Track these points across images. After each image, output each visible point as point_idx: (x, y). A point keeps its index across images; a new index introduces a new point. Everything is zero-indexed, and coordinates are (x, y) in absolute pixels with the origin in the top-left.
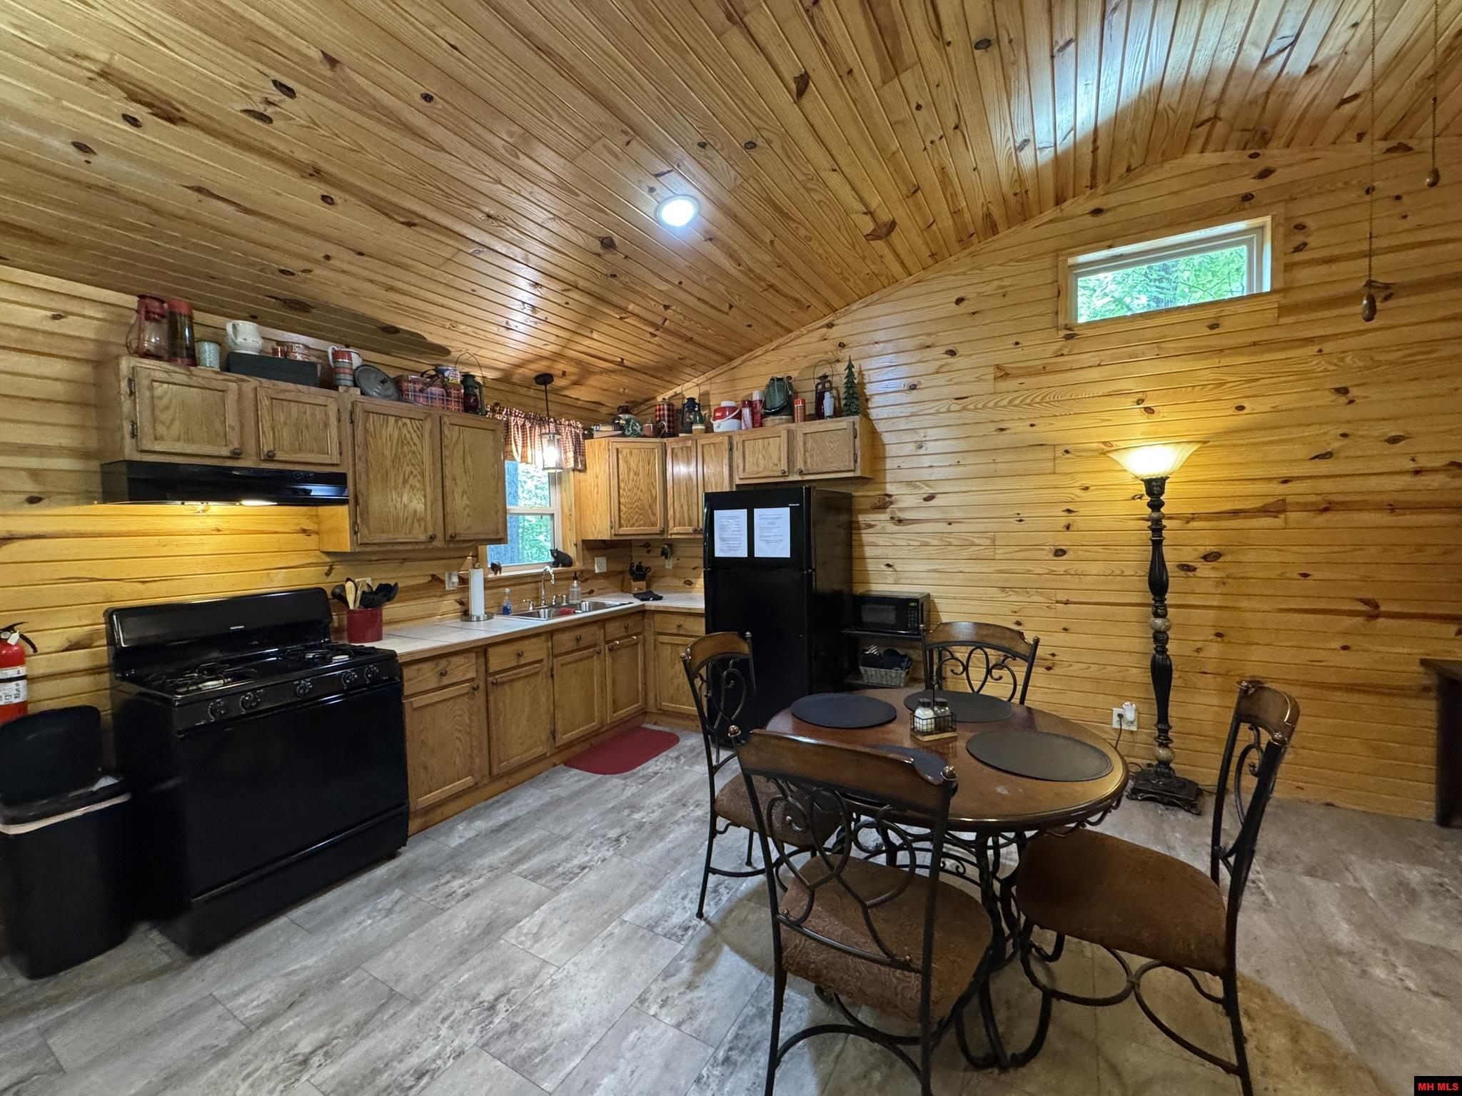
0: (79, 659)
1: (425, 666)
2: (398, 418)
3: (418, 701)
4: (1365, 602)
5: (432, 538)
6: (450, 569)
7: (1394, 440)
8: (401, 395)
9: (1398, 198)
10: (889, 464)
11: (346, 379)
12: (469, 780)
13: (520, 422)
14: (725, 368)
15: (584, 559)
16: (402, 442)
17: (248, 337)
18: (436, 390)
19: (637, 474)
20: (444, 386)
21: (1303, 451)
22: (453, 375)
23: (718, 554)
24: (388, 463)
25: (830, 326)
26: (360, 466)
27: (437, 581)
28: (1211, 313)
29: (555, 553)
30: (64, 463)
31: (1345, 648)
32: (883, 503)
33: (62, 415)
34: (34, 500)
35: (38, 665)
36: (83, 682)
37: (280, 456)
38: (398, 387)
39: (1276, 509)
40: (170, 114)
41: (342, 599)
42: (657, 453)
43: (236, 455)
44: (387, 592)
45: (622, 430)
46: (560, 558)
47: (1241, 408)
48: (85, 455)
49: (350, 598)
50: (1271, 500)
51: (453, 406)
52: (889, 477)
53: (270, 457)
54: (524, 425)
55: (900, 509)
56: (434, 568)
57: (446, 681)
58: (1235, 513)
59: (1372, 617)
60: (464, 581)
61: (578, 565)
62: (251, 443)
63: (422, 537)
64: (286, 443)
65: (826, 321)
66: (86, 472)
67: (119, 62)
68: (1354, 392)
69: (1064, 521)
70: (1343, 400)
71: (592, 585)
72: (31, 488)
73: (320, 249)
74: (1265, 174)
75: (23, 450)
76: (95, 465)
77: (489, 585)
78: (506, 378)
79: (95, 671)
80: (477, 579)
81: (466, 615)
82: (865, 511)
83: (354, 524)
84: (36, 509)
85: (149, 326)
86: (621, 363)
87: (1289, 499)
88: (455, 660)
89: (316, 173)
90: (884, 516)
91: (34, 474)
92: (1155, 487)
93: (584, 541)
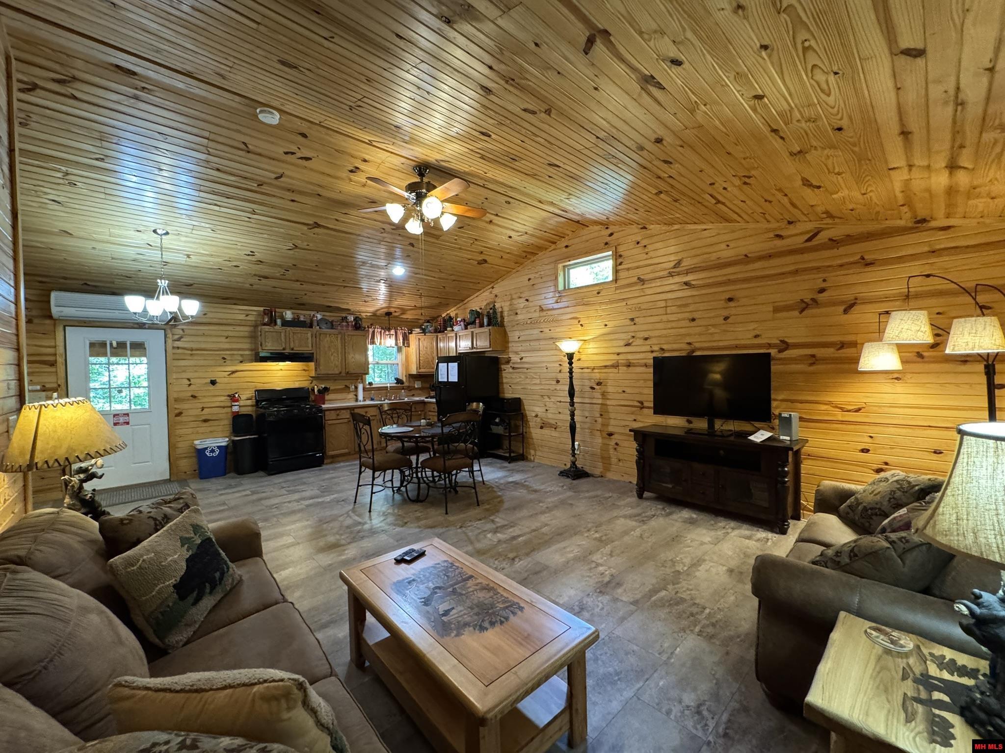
0: (249, 402)
1: (332, 412)
2: (330, 335)
3: (330, 422)
4: (639, 402)
5: (340, 373)
6: (352, 383)
7: (646, 339)
8: (332, 327)
9: (645, 246)
10: (510, 345)
11: (315, 324)
12: (346, 451)
13: (379, 330)
14: (461, 304)
15: (410, 382)
16: (331, 342)
17: (289, 315)
18: (344, 324)
19: (426, 348)
20: (347, 322)
21: (622, 343)
22: (351, 318)
23: (440, 380)
24: (326, 349)
25: (493, 288)
26: (318, 350)
27: (347, 387)
28: (597, 288)
29: (397, 379)
30: (247, 352)
31: (635, 420)
32: (508, 361)
33: (248, 340)
34: (241, 362)
35: (242, 403)
36: (250, 408)
37: (295, 349)
38: (332, 325)
39: (616, 366)
40: (266, 278)
41: (313, 390)
42: (435, 339)
43: (284, 349)
44: (326, 390)
45: (424, 331)
46: (399, 381)
47: (606, 325)
48: (252, 350)
49: (316, 391)
50: (614, 362)
51: (350, 328)
52: (510, 349)
53: (292, 349)
54: (381, 332)
55: (513, 363)
56: (347, 383)
57: (339, 417)
58: (606, 367)
59: (642, 408)
60: (356, 388)
61: (406, 384)
62: (288, 345)
63: (337, 372)
64: (297, 344)
65: (490, 286)
66: (251, 355)
67: (257, 273)
68: (637, 320)
69: (559, 369)
70: (633, 323)
71: (413, 392)
72: (241, 359)
73: (303, 293)
74: (611, 235)
75: (239, 350)
76: (254, 352)
77: (364, 389)
78: (374, 314)
79: (252, 406)
80: (360, 387)
81: (357, 400)
82: (504, 364)
83: (316, 368)
84: (242, 364)
85: (266, 316)
86: (415, 306)
87: (620, 361)
88: (342, 411)
89: (297, 281)
90: (508, 366)
91: (242, 355)
92: (570, 356)
93: (410, 375)
